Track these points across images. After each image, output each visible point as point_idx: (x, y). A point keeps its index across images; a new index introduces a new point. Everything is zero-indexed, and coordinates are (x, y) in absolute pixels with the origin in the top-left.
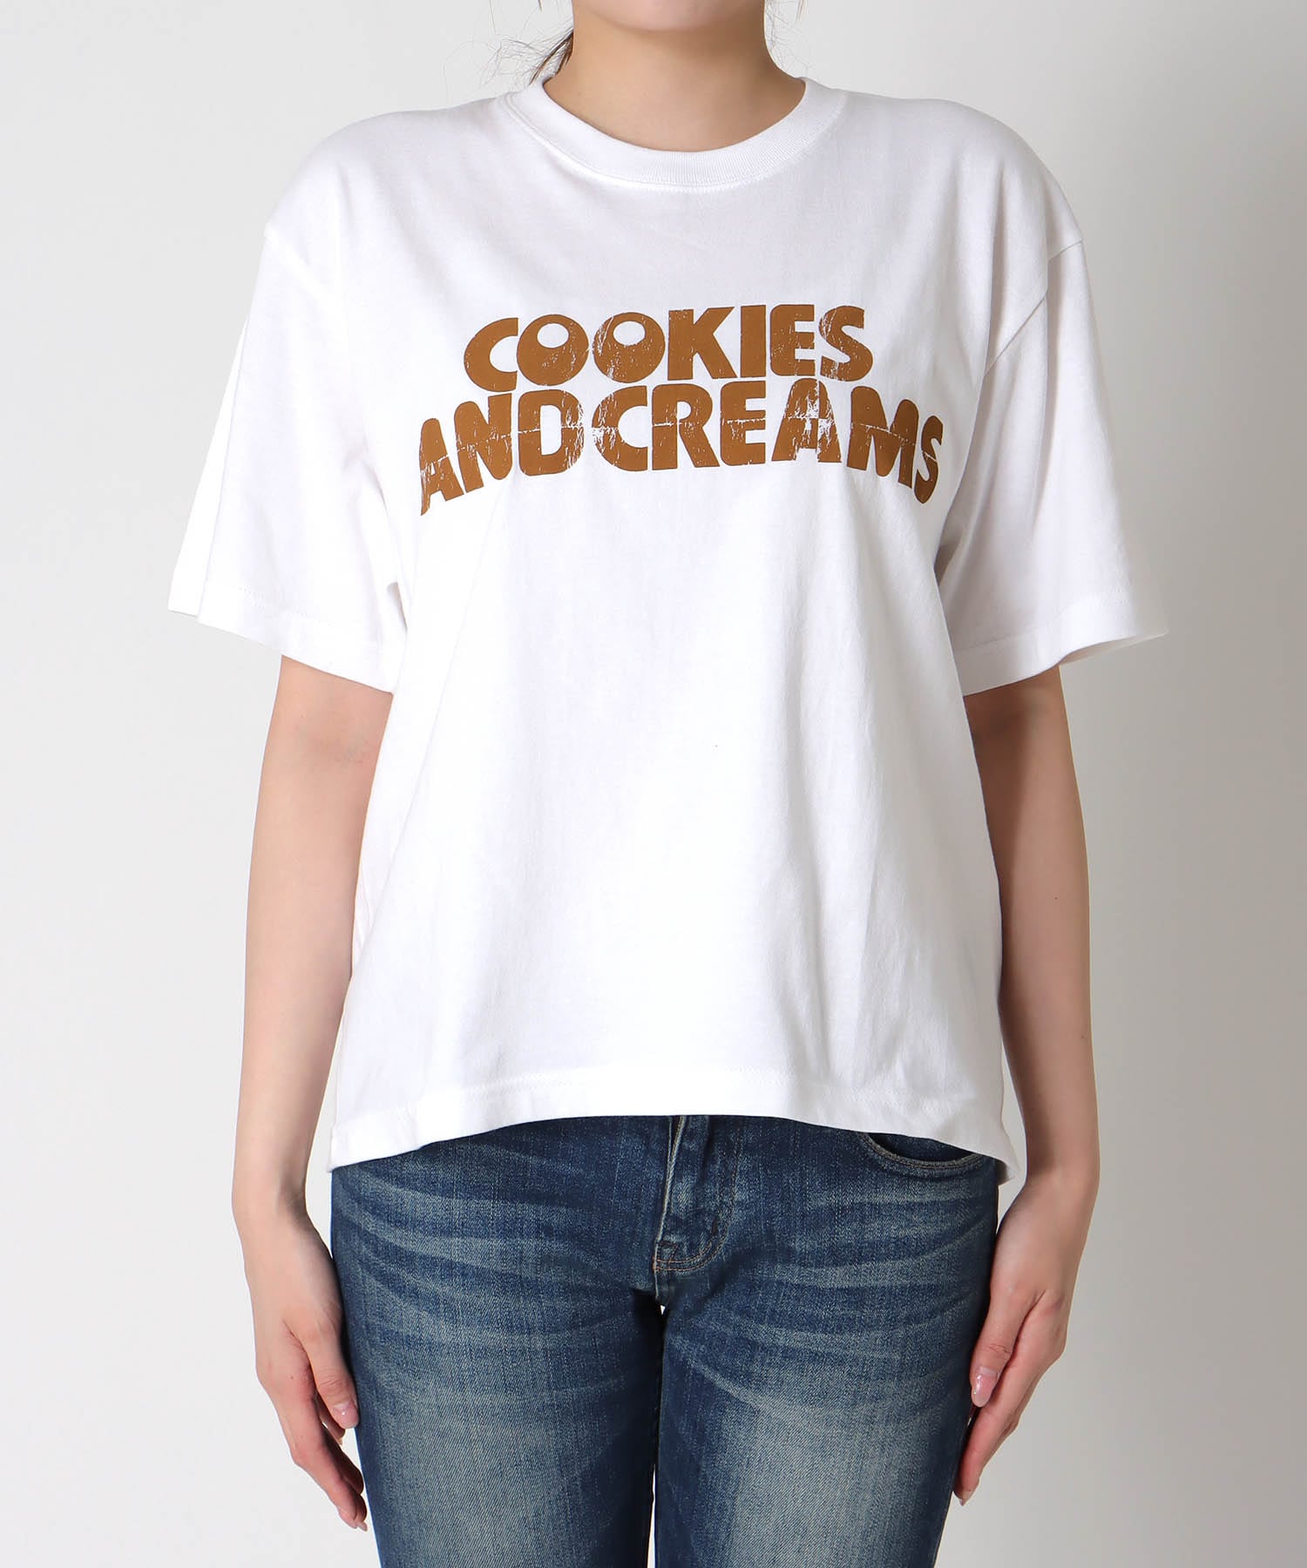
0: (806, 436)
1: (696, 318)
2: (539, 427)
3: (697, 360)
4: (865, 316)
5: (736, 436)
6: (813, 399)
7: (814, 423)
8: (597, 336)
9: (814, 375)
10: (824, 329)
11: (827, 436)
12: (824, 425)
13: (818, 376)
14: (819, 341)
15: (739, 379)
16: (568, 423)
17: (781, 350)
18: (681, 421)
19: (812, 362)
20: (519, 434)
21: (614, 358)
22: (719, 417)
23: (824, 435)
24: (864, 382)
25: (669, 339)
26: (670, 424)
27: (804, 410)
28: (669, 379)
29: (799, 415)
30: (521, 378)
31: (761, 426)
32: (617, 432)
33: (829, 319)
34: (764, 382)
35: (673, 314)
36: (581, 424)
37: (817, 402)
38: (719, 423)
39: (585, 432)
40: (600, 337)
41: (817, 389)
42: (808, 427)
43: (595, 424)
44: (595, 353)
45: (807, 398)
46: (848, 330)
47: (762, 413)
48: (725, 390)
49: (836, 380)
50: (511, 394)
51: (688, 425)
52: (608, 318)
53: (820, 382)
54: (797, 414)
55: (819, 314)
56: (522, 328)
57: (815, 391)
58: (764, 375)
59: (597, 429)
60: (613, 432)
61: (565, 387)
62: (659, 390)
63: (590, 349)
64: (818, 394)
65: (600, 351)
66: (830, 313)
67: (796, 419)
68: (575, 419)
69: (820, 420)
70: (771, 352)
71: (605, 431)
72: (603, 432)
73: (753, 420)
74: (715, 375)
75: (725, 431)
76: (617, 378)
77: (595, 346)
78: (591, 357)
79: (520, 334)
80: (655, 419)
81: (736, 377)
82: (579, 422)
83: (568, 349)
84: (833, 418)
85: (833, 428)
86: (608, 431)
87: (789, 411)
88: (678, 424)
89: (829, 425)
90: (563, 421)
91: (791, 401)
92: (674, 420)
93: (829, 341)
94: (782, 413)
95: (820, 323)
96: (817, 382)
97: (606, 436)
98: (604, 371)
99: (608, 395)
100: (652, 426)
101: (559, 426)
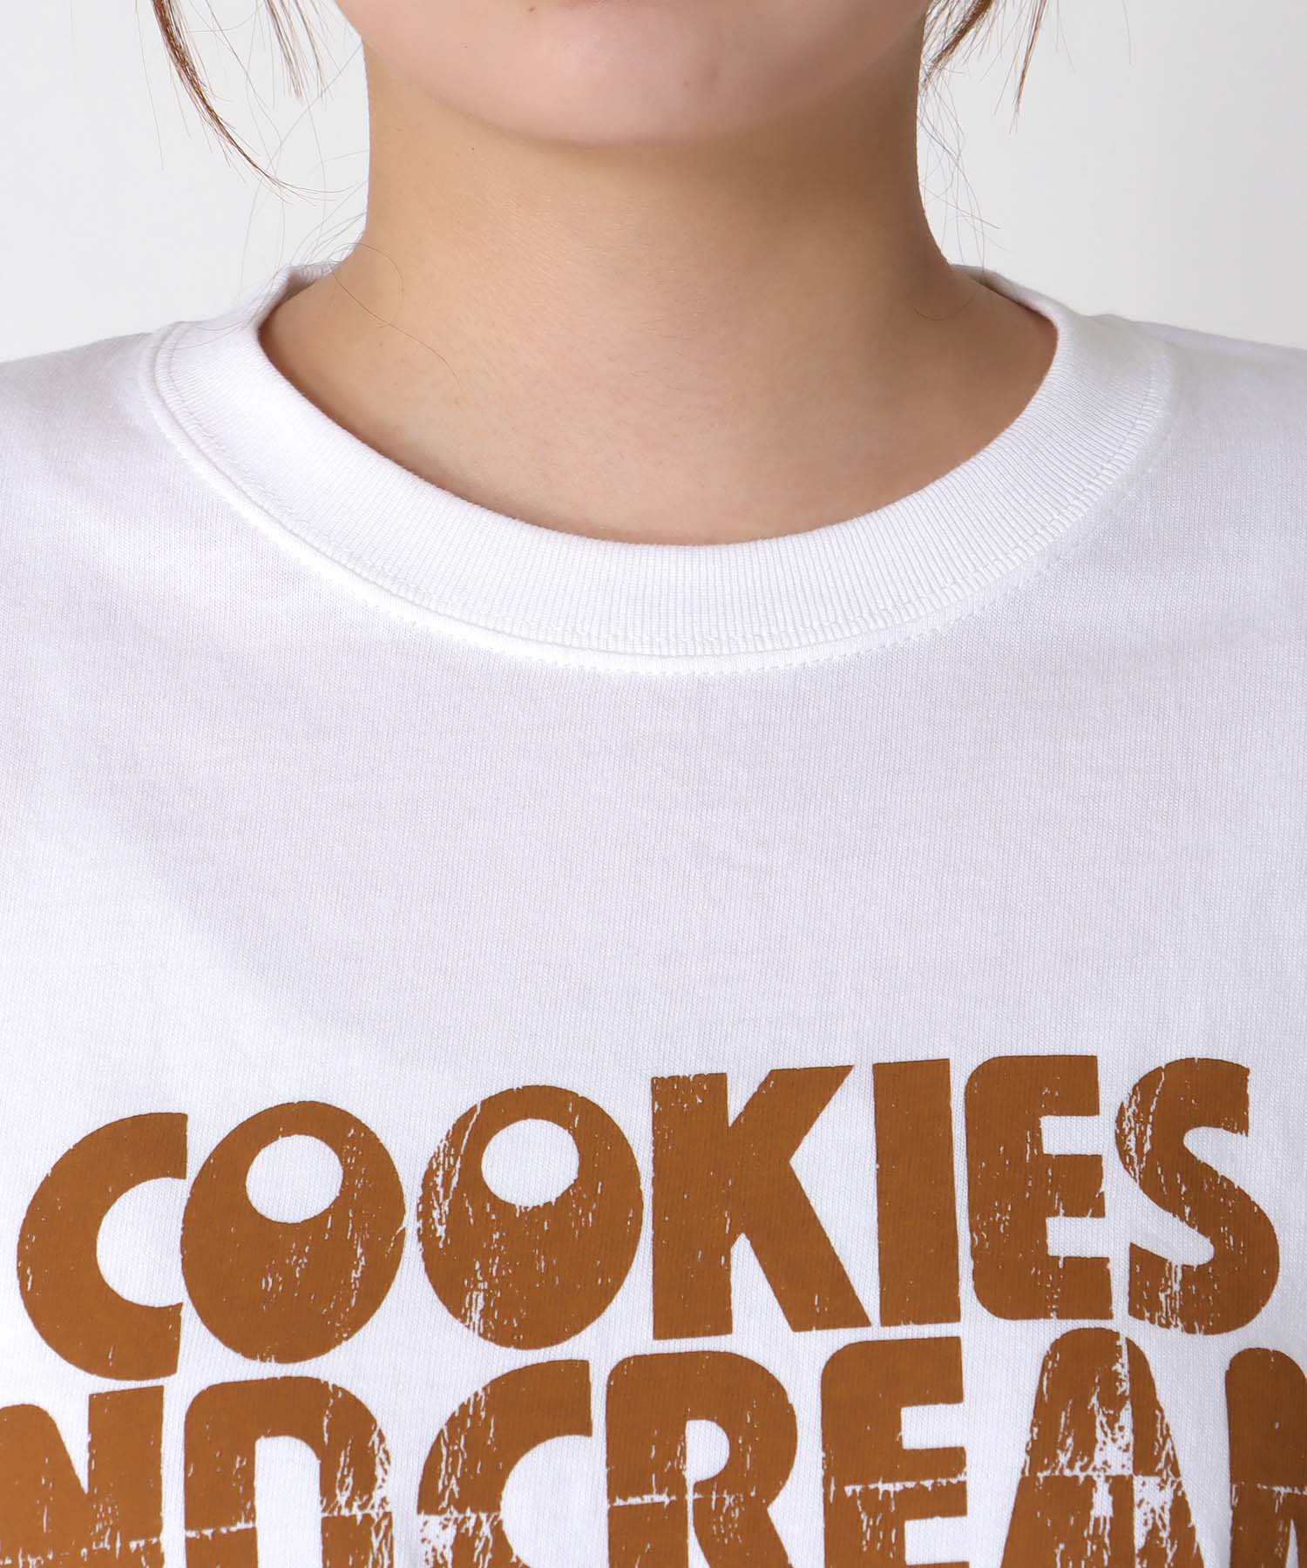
0: (1096, 1538)
1: (736, 1104)
2: (251, 1515)
3: (744, 1262)
4: (1252, 1091)
5: (874, 1537)
6: (1113, 1402)
7: (1121, 1489)
8: (429, 1175)
9: (1109, 1316)
10: (1132, 1143)
11: (1164, 1534)
12: (1151, 1495)
13: (1122, 1322)
14: (1118, 1185)
15: (876, 1332)
16: (342, 1498)
17: (1002, 1219)
18: (700, 1486)
19: (1098, 1267)
20: (188, 1540)
21: (485, 1257)
22: (819, 1473)
23: (1153, 1534)
24: (1258, 1333)
25: (655, 1182)
26: (664, 1499)
27: (1086, 1447)
28: (658, 1334)
29: (1071, 1465)
30: (194, 1334)
31: (952, 1502)
32: (498, 1530)
33: (1143, 1106)
34: (955, 1343)
35: (666, 1091)
36: (384, 1500)
37: (1126, 1417)
38: (820, 1490)
39: (396, 1531)
40: (439, 1180)
41: (1122, 1367)
42: (1102, 1504)
43: (428, 1501)
44: (426, 1236)
45: (1094, 1400)
46: (1204, 1143)
47: (952, 1459)
48: (837, 1371)
49: (1176, 1334)
50: (160, 1389)
51: (721, 1501)
52: (465, 1109)
53: (1129, 1342)
54: (1063, 1459)
55: (1114, 1089)
56: (200, 1146)
57: (1117, 1374)
58: (953, 1314)
59: (435, 1520)
60: (486, 1530)
61: (330, 1368)
62: (630, 1373)
63: (411, 1223)
64: (1126, 1386)
65: (441, 1231)
66: (1146, 1086)
67: (1063, 1477)
68: (365, 1483)
69: (1137, 1481)
70: (973, 1228)
71: (460, 1524)
72: (451, 1532)
73: (928, 1483)
74: (801, 1317)
75: (838, 1517)
76: (498, 1334)
77: (424, 1215)
78: (412, 1251)
79: (193, 1167)
80: (618, 1483)
81: (866, 1322)
82: (377, 1495)
83: (340, 1225)
84: (1176, 1473)
85: (1180, 1508)
86: (471, 1524)
87: (1041, 1450)
88: (690, 1497)
89: (1167, 1496)
90: (327, 1489)
91: (1044, 1413)
92: (675, 1482)
93: (1150, 1186)
94: (1017, 1460)
95: (1119, 1121)
96: (1122, 1342)
97: (463, 1544)
98: (457, 1309)
99: (465, 1395)
100: (606, 1506)
101: (313, 1513)
